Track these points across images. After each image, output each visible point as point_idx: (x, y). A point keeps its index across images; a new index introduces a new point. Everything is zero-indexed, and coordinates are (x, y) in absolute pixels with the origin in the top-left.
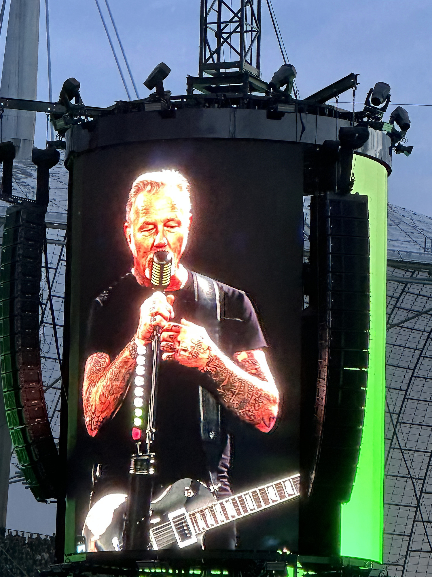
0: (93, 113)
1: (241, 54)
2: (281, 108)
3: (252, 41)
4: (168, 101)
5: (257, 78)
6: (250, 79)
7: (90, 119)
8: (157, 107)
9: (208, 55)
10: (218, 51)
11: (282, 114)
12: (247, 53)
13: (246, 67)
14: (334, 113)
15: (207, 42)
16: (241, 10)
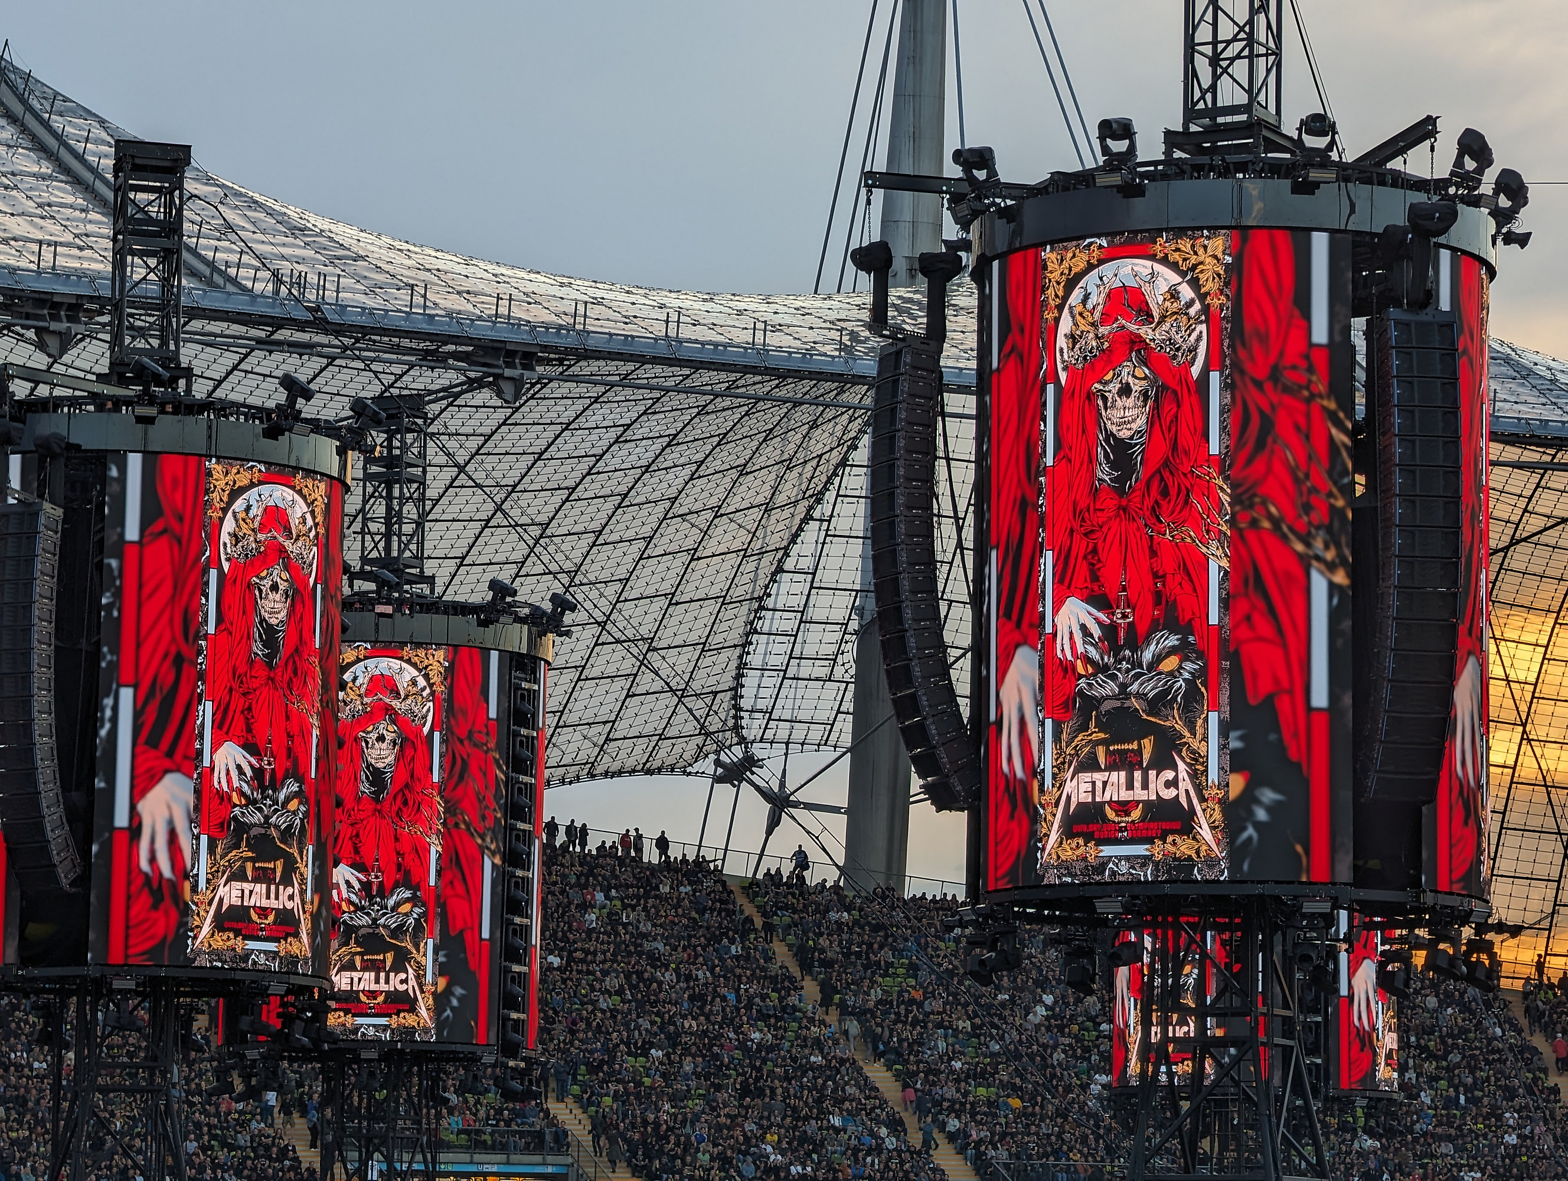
0: (1014, 192)
1: (1249, 91)
2: (1314, 175)
3: (1268, 71)
4: (1132, 170)
5: (1276, 129)
6: (1265, 133)
7: (1009, 202)
8: (1116, 179)
9: (1197, 94)
10: (1213, 88)
11: (1316, 185)
12: (1260, 90)
13: (1258, 112)
14: (1401, 181)
15: (1195, 74)
16: (1250, 22)
